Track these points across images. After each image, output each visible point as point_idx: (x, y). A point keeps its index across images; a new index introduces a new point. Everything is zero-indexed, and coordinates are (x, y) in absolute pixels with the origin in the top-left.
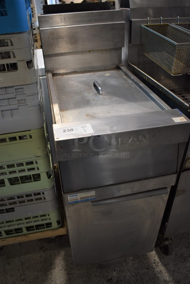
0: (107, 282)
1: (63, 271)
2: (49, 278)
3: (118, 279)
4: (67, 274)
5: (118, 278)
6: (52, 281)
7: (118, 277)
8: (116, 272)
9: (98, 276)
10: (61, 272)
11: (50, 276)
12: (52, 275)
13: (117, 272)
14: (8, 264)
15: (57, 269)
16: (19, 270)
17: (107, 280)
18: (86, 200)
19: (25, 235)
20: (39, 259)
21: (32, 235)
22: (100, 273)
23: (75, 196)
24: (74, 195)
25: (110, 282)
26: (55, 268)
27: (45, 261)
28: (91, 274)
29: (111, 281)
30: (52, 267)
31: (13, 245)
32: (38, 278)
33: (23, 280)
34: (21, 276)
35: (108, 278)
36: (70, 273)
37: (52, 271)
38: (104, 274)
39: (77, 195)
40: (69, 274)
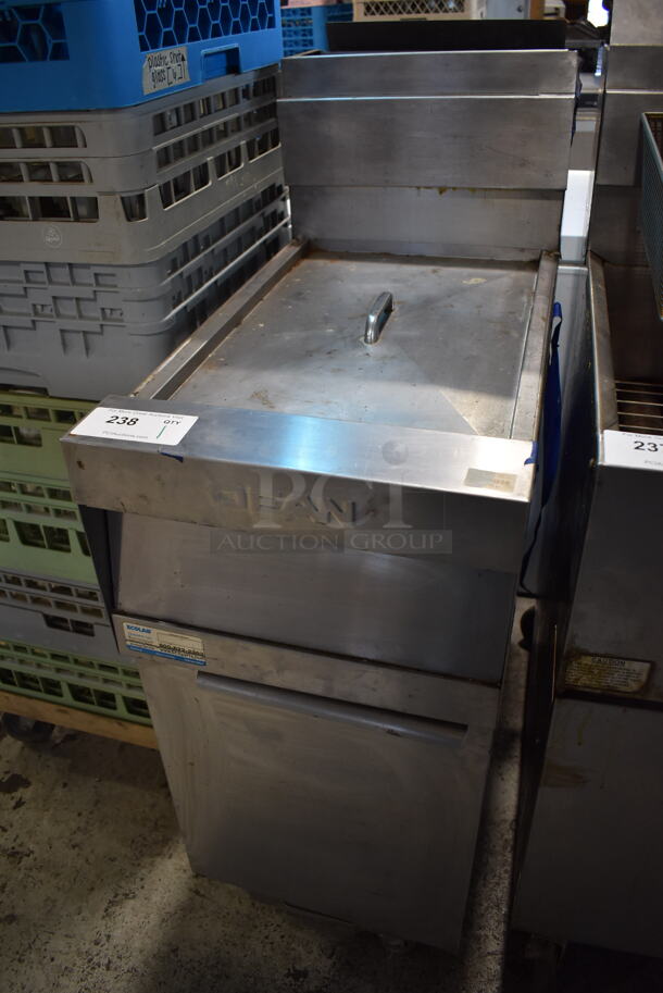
0: (288, 975)
1: (184, 876)
2: (140, 875)
3: (326, 986)
4: (190, 890)
5: (327, 982)
6: (143, 887)
7: (328, 979)
8: (330, 962)
9: (272, 943)
10: (179, 877)
11: (144, 871)
12: (150, 871)
13: (334, 963)
14: (65, 785)
15: (173, 860)
16: (79, 814)
17: (292, 971)
18: (177, 658)
19: (120, 720)
20: (144, 812)
21: (136, 727)
22: (282, 937)
23: (143, 630)
24: (141, 628)
25: (296, 979)
26: (170, 857)
27: (156, 824)
28: (256, 927)
29: (301, 979)
30: (166, 850)
31: (104, 741)
32: (113, 860)
33: (74, 847)
34: (75, 832)
35: (298, 967)
36: (202, 892)
37: (159, 859)
38: (293, 949)
39: (149, 632)
40: (197, 892)
